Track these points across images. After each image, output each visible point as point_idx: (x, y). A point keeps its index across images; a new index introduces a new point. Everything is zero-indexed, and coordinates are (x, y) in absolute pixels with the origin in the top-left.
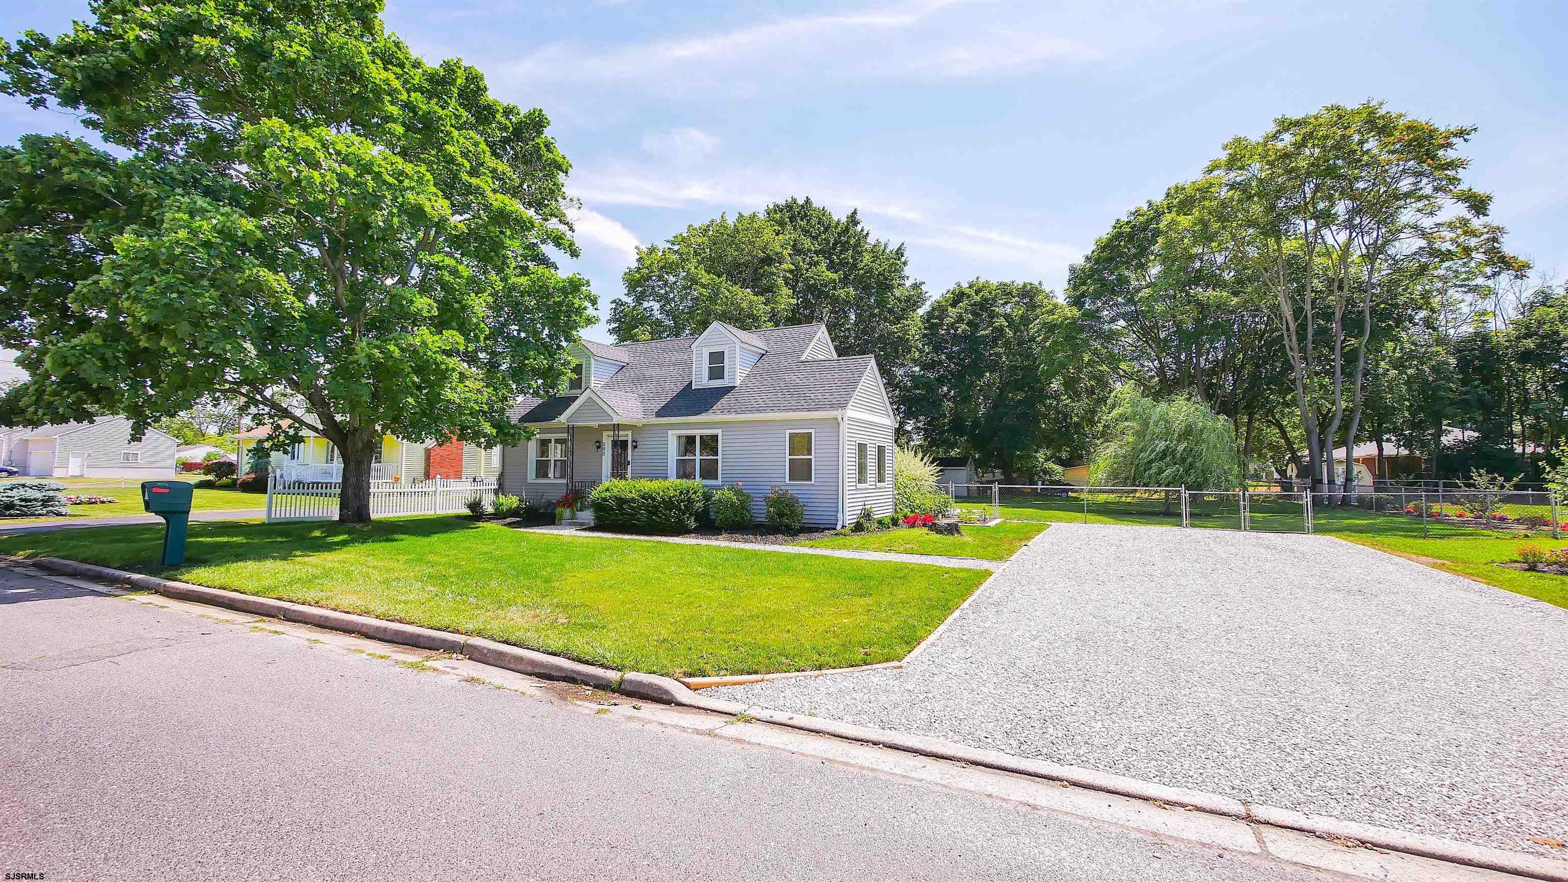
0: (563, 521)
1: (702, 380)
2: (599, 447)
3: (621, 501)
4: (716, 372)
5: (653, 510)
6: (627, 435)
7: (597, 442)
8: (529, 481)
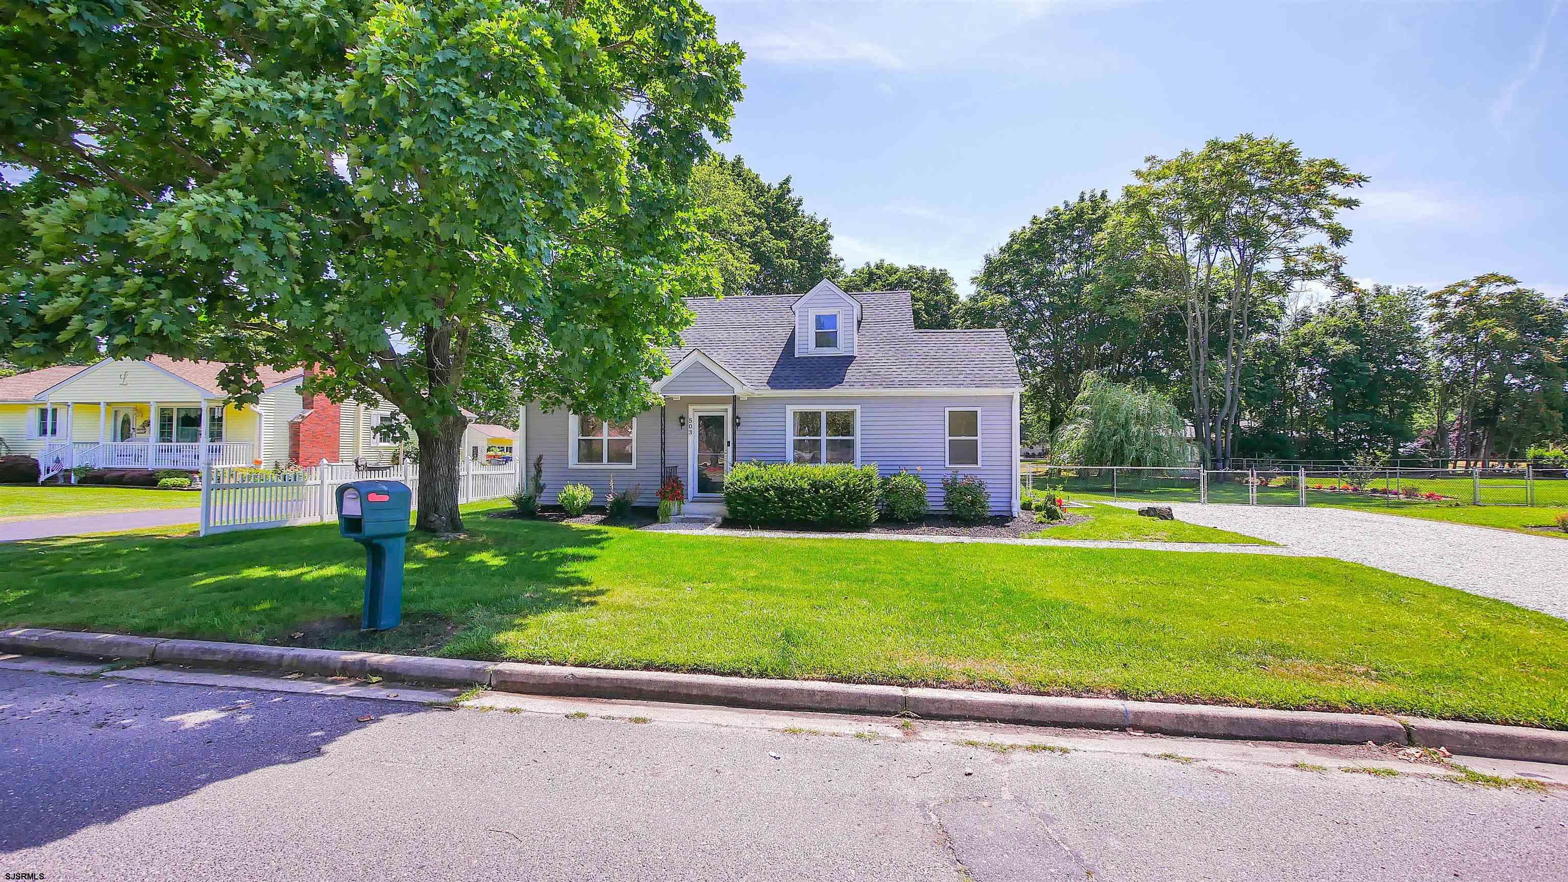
0: (671, 518)
1: (807, 347)
2: (683, 424)
3: (782, 492)
4: (826, 338)
5: (836, 502)
6: (726, 410)
7: (682, 417)
8: (571, 466)
